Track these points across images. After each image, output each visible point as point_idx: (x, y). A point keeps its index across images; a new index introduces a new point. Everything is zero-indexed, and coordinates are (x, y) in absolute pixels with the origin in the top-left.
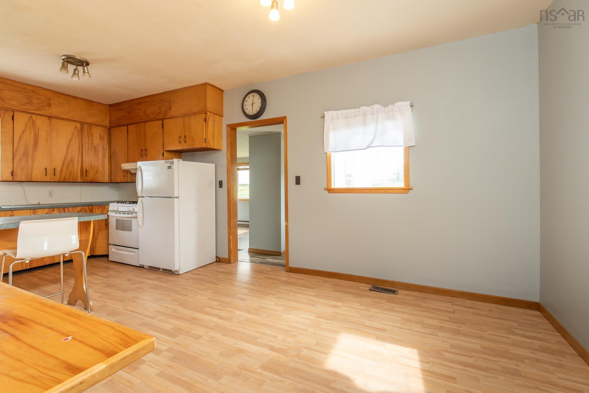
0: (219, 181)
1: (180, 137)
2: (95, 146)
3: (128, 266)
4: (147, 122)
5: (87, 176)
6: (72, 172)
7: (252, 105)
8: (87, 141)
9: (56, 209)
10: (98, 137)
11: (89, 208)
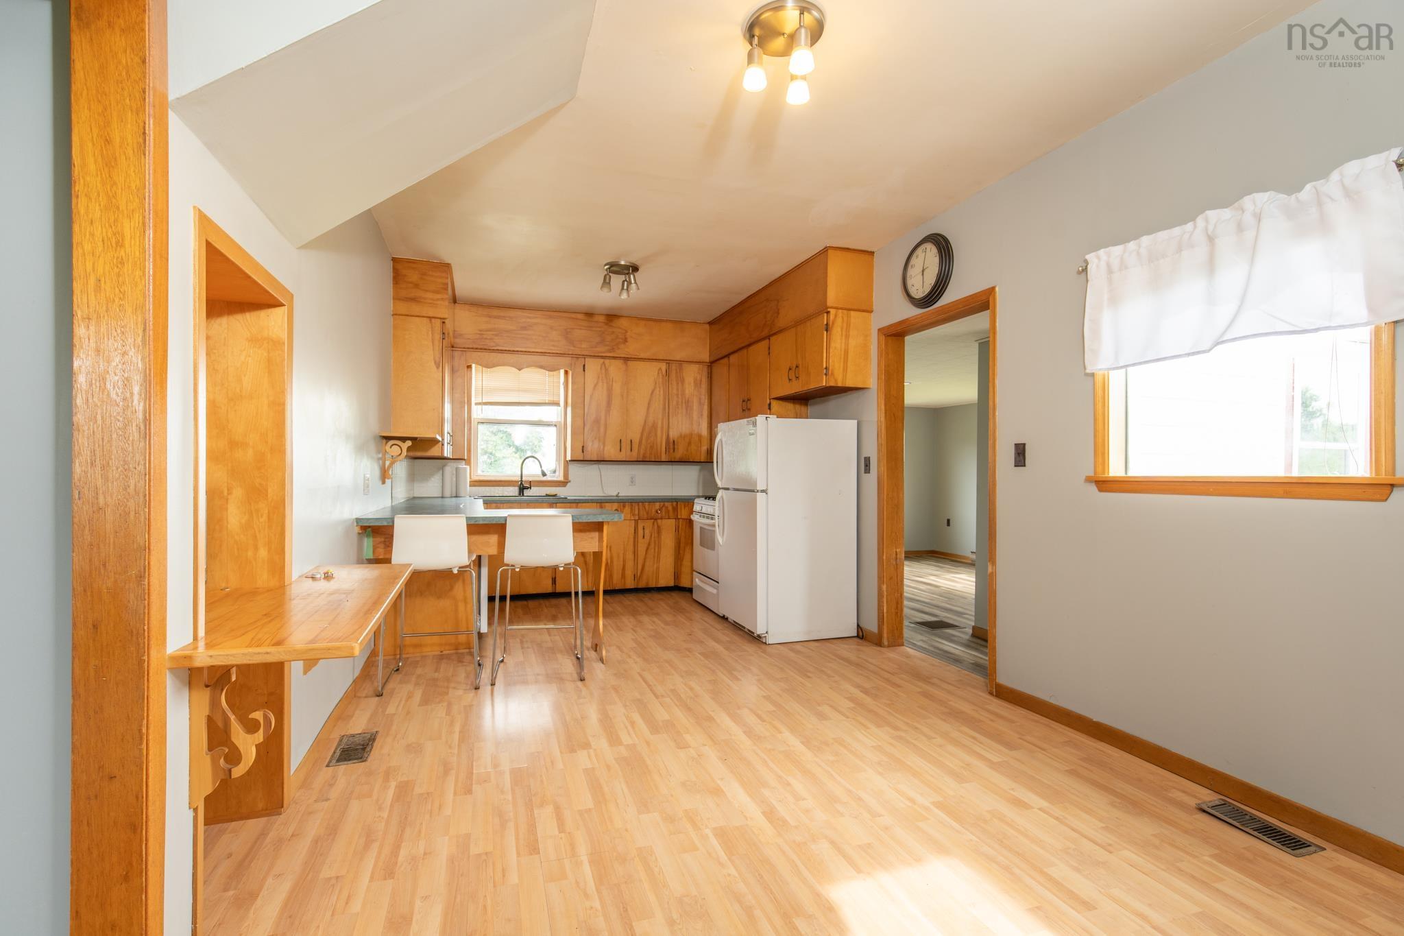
0: (865, 458)
1: (790, 369)
2: (687, 399)
3: (710, 613)
4: (749, 345)
5: (675, 451)
6: (653, 444)
7: (923, 274)
8: (675, 391)
10: (692, 382)
11: (672, 505)
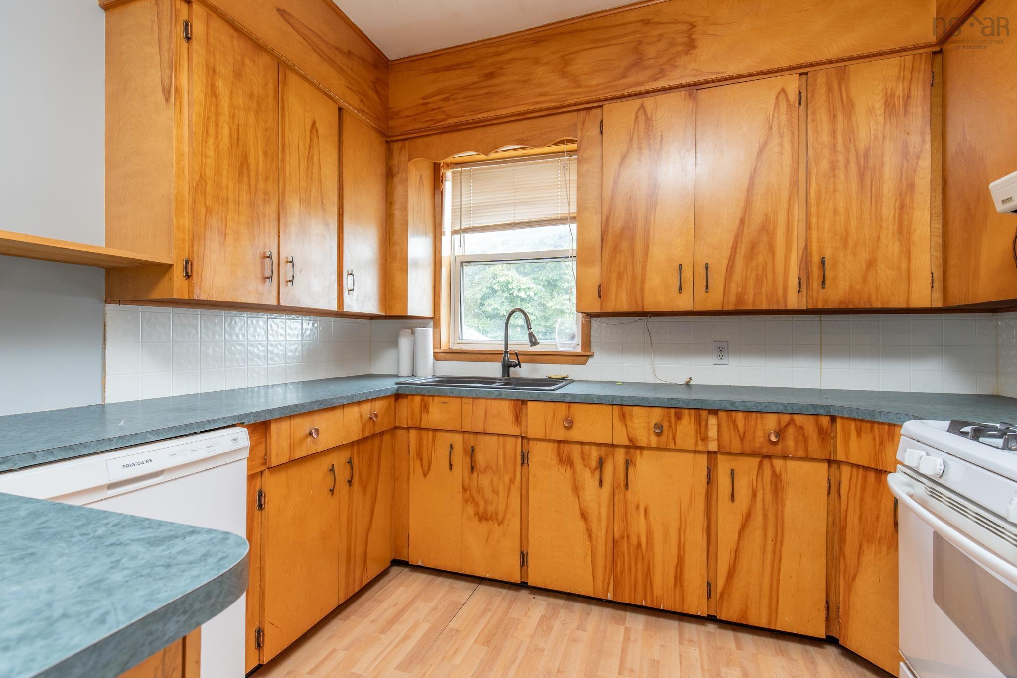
2: (862, 151)
5: (828, 282)
8: (826, 140)
9: (689, 414)
11: (817, 422)
